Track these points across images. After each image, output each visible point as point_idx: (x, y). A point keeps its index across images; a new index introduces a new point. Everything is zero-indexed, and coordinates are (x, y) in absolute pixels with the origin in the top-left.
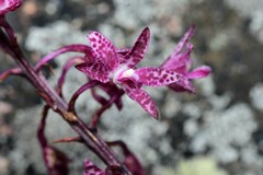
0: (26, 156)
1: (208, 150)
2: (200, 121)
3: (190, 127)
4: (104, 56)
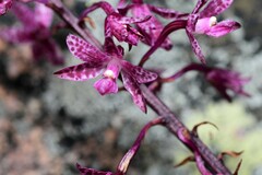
0: (58, 97)
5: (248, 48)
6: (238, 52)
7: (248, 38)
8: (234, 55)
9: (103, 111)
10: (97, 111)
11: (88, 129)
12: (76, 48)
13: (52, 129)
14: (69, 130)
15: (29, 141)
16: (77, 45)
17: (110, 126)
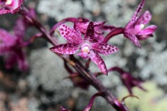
0: (37, 79)
1: (151, 77)
2: (147, 58)
3: (140, 62)
4: (70, 38)
5: (159, 47)
6: (152, 50)
7: (159, 41)
8: (150, 51)
9: (66, 87)
10: (62, 87)
11: (56, 99)
12: (65, 33)
13: (33, 99)
14: (44, 99)
15: (19, 107)
16: (66, 30)
17: (71, 97)
